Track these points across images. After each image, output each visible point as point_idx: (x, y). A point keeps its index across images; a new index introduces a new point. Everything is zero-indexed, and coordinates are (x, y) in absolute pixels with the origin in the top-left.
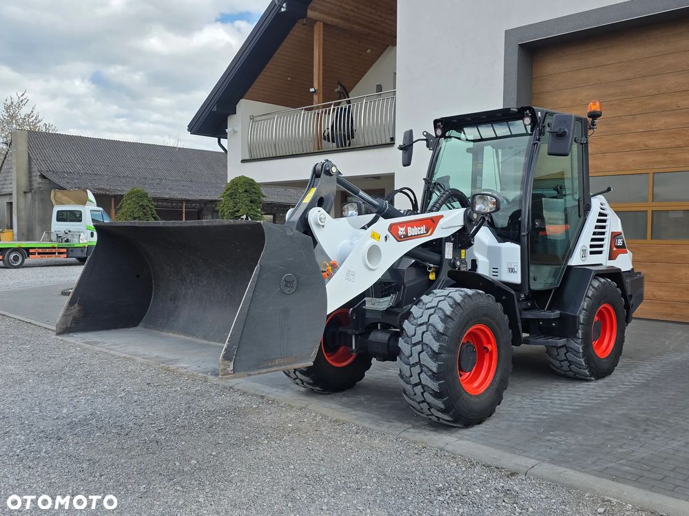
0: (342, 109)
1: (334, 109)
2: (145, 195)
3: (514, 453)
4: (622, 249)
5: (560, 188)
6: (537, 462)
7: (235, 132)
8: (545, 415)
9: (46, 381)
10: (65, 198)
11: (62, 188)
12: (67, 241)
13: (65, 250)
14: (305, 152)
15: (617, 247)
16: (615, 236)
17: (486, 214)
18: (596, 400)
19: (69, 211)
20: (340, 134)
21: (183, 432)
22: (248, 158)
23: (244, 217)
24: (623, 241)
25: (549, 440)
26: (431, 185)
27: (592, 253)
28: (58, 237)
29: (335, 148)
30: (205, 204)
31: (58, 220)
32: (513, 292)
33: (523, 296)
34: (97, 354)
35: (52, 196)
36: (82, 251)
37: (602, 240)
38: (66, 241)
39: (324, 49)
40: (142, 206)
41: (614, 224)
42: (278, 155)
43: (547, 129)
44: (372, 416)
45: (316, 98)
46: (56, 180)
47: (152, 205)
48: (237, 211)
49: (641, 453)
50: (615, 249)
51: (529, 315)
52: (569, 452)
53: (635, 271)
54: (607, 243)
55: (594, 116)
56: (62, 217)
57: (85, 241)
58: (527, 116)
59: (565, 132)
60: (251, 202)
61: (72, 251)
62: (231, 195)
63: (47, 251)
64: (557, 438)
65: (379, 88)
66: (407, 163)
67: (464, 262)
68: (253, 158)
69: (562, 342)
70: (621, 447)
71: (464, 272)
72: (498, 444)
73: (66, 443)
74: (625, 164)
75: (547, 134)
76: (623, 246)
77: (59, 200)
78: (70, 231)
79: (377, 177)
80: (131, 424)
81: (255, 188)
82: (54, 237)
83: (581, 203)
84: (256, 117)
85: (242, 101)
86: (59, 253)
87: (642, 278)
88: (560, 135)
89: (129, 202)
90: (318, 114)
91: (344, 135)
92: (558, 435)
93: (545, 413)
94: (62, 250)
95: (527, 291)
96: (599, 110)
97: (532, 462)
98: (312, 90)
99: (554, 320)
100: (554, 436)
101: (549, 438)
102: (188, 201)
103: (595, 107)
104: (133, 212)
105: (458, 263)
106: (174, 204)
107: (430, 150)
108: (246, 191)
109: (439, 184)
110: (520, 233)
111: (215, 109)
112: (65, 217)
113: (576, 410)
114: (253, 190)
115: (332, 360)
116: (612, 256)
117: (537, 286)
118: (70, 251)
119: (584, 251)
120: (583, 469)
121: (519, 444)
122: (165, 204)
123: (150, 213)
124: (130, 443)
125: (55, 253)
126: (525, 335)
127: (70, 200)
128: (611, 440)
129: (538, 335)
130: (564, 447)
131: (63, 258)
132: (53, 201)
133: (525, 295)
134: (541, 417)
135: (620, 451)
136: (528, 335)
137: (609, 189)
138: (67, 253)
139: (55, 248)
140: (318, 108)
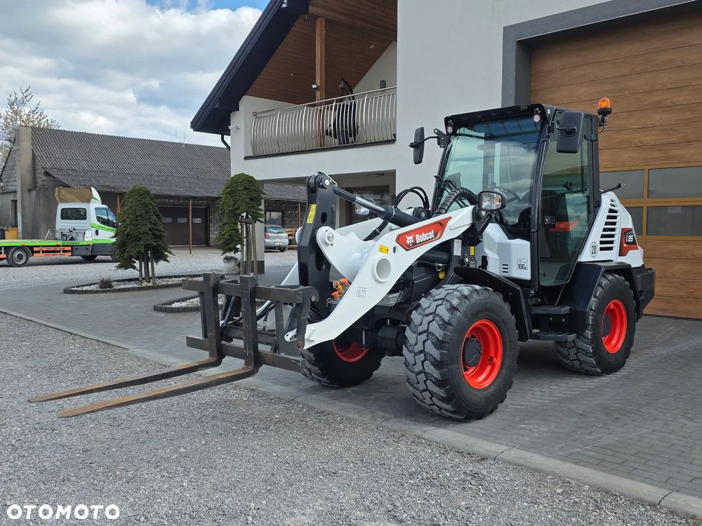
0: (343, 105)
1: (336, 106)
2: (148, 193)
3: (487, 440)
4: (633, 245)
5: (570, 185)
6: (508, 448)
7: (238, 129)
8: (523, 405)
9: (44, 376)
10: (69, 196)
11: (66, 186)
12: (72, 239)
13: (69, 248)
14: (308, 149)
15: (627, 243)
16: (625, 232)
17: (492, 211)
18: (576, 391)
19: (74, 209)
20: (342, 131)
21: (173, 423)
22: (251, 154)
23: (244, 214)
24: (634, 237)
25: (522, 429)
26: (442, 183)
27: (602, 249)
28: (63, 235)
29: (337, 145)
30: (213, 201)
31: (63, 218)
32: (519, 288)
33: (533, 292)
34: (95, 350)
35: (56, 193)
36: (87, 249)
37: (613, 236)
38: (70, 240)
39: (326, 45)
40: (144, 204)
41: (625, 221)
42: (281, 152)
43: (557, 126)
44: (357, 407)
45: (318, 94)
46: (61, 178)
47: (155, 202)
48: (238, 209)
49: (608, 439)
50: (625, 245)
51: (539, 311)
52: (540, 439)
53: (646, 267)
54: (617, 239)
55: (604, 112)
56: (67, 215)
57: (91, 239)
58: (537, 113)
59: (574, 129)
60: (251, 199)
61: (77, 249)
62: (230, 193)
63: (52, 249)
64: (530, 427)
65: (383, 84)
66: (418, 160)
67: (473, 258)
68: (256, 155)
69: (572, 337)
70: (589, 434)
71: (473, 269)
72: (473, 432)
73: (60, 434)
74: (622, 160)
75: (556, 131)
76: (634, 243)
77: (64, 198)
78: (74, 229)
79: (380, 174)
80: (124, 417)
81: (254, 186)
82: (58, 235)
83: (591, 200)
84: (259, 113)
85: (245, 97)
86: (64, 251)
87: (653, 274)
88: (569, 133)
89: (131, 200)
90: (321, 110)
91: (346, 131)
92: (532, 424)
93: (524, 403)
94: (66, 249)
95: (537, 287)
96: (609, 107)
97: (502, 448)
98: (314, 86)
99: (564, 316)
100: (528, 424)
101: (523, 426)
102: (194, 198)
103: (605, 103)
104: (135, 209)
105: (467, 260)
106: (181, 201)
107: (441, 147)
108: (246, 189)
109: (450, 181)
110: (530, 229)
111: (217, 106)
112: (69, 214)
113: (554, 401)
114: (253, 188)
115: (343, 356)
116: (622, 253)
117: (547, 282)
118: (74, 249)
119: (594, 247)
120: (550, 454)
121: (492, 432)
122: (172, 201)
123: (152, 210)
124: (121, 433)
125: (59, 251)
126: (535, 331)
127: (74, 197)
128: (582, 427)
129: (548, 331)
130: (536, 434)
131: (67, 256)
132: (57, 198)
133: (535, 291)
134: (519, 407)
135: (588, 437)
136: (538, 331)
137: (619, 186)
138: (72, 251)
139: (59, 246)
140: (320, 104)
